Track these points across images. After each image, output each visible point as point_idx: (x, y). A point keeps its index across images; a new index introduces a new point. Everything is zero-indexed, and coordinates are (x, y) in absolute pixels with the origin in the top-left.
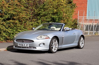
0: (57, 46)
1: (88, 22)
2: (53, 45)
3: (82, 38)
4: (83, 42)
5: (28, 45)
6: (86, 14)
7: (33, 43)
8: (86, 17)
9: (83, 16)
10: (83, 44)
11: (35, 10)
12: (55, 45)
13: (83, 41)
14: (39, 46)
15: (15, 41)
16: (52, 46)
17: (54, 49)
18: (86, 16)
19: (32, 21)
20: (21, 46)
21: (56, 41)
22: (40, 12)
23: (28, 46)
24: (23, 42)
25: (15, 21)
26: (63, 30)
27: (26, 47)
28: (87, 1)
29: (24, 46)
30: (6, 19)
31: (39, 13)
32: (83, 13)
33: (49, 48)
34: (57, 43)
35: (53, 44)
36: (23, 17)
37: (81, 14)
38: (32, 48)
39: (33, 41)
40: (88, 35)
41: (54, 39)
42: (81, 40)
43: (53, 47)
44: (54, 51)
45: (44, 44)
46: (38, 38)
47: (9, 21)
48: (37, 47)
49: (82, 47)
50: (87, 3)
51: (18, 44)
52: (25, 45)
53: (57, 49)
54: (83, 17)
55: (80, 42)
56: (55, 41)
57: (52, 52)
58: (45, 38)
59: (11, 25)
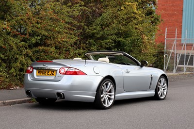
1: (184, 49)
6: (181, 33)
8: (181, 40)
9: (174, 37)
11: (86, 27)
18: (181, 37)
19: (79, 48)
22: (95, 31)
25: (48, 48)
28: (182, 11)
30: (33, 44)
31: (93, 33)
32: (175, 32)
36: (63, 41)
37: (171, 35)
40: (184, 72)
47: (38, 48)
50: (182, 15)
54: (174, 40)
59: (41, 55)
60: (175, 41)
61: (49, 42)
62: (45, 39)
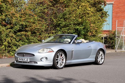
0: (64, 61)
2: (59, 60)
3: (101, 53)
4: (103, 57)
5: (29, 59)
7: (34, 57)
10: (103, 60)
12: (61, 60)
13: (103, 55)
14: (41, 60)
15: (16, 55)
16: (56, 61)
17: (60, 65)
20: (21, 61)
21: (63, 55)
22: (60, 22)
23: (29, 61)
24: (24, 56)
26: (74, 42)
27: (26, 62)
29: (24, 61)
30: (17, 30)
33: (52, 63)
34: (64, 57)
35: (59, 58)
38: (33, 62)
39: (34, 55)
41: (60, 53)
42: (100, 55)
43: (59, 62)
44: (59, 67)
45: (46, 58)
46: (39, 51)
48: (39, 61)
49: (101, 63)
51: (19, 58)
52: (26, 60)
53: (64, 64)
55: (99, 57)
56: (61, 55)
57: (57, 67)
58: (48, 51)
60: (124, 28)
61: (27, 29)
62: (25, 27)
